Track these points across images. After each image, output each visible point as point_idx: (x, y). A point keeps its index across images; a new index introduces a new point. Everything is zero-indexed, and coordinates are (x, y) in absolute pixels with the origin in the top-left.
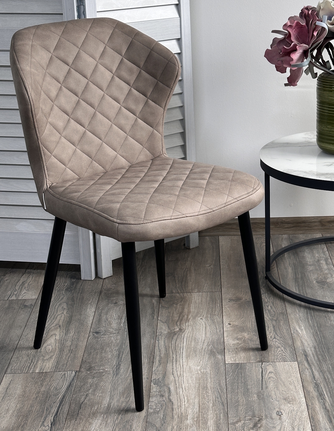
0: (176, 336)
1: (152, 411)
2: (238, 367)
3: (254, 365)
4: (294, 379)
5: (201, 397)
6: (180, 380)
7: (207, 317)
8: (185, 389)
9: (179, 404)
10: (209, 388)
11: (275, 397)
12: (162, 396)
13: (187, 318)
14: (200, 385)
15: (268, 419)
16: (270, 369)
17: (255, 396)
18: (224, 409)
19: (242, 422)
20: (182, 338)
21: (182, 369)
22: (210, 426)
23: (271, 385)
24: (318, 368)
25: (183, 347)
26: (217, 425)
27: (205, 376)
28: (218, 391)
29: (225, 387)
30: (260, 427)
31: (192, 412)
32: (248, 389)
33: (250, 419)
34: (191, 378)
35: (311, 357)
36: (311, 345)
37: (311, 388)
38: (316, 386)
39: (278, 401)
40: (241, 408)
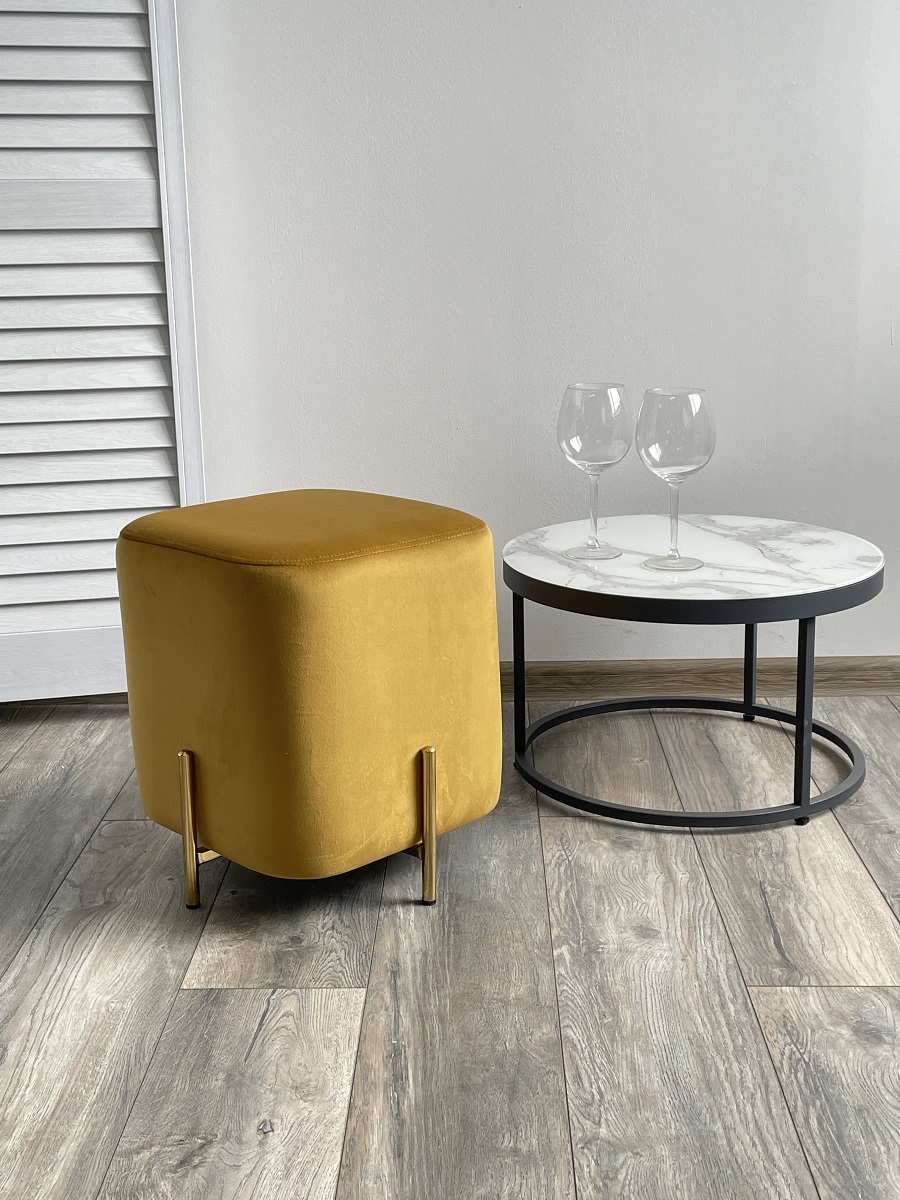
0: (88, 919)
2: (212, 998)
3: (252, 995)
4: (341, 1034)
5: (75, 1076)
6: (43, 1029)
8: (45, 1052)
9: (9, 1094)
10: (109, 1052)
11: (273, 1081)
13: (138, 875)
14: (90, 1043)
15: (227, 1143)
16: (289, 1005)
17: (221, 1076)
18: (120, 1112)
19: (155, 1149)
20: (102, 923)
21: (62, 1002)
22: (60, 1159)
23: (274, 1050)
24: (412, 1007)
25: (93, 946)
26: (82, 1154)
27: (112, 1021)
28: (129, 1062)
29: (152, 1052)
30: (195, 1167)
31: (31, 1117)
32: (208, 1058)
33: (179, 1143)
35: (408, 980)
36: (417, 947)
37: (377, 1060)
38: (396, 1053)
39: (277, 1093)
40: (169, 1110)
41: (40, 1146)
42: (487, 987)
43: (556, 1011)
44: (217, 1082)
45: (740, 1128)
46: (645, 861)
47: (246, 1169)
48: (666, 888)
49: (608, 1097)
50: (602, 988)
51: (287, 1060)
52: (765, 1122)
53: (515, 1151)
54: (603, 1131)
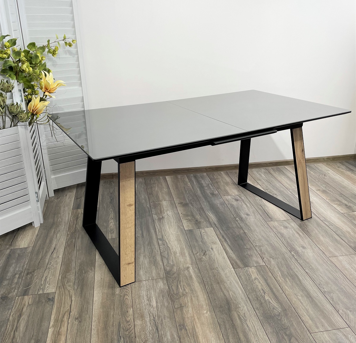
0: (162, 220)
1: (162, 251)
2: (191, 231)
3: (196, 230)
4: (213, 234)
5: (179, 244)
6: (169, 238)
7: (171, 211)
8: (172, 241)
9: (172, 247)
10: (182, 240)
11: (208, 242)
12: (164, 245)
13: (164, 212)
14: (178, 239)
15: (208, 251)
16: (203, 231)
18: (190, 248)
19: (199, 253)
20: (164, 220)
21: (168, 233)
22: (187, 256)
23: (205, 237)
24: (221, 229)
25: (166, 224)
26: (189, 255)
27: (178, 236)
28: (186, 242)
29: (188, 239)
30: (206, 255)
31: (178, 250)
32: (197, 240)
33: (202, 252)
34: (173, 237)
35: (217, 225)
36: (216, 220)
37: (221, 237)
38: (223, 237)
39: (210, 244)
40: (196, 248)
41: (183, 254)
42: (229, 225)
43: (241, 228)
44: (201, 243)
45: (275, 242)
46: (242, 203)
47: (213, 254)
48: (247, 207)
49: (255, 240)
50: (246, 224)
51: (208, 239)
52: (277, 241)
53: (247, 248)
54: (257, 244)
